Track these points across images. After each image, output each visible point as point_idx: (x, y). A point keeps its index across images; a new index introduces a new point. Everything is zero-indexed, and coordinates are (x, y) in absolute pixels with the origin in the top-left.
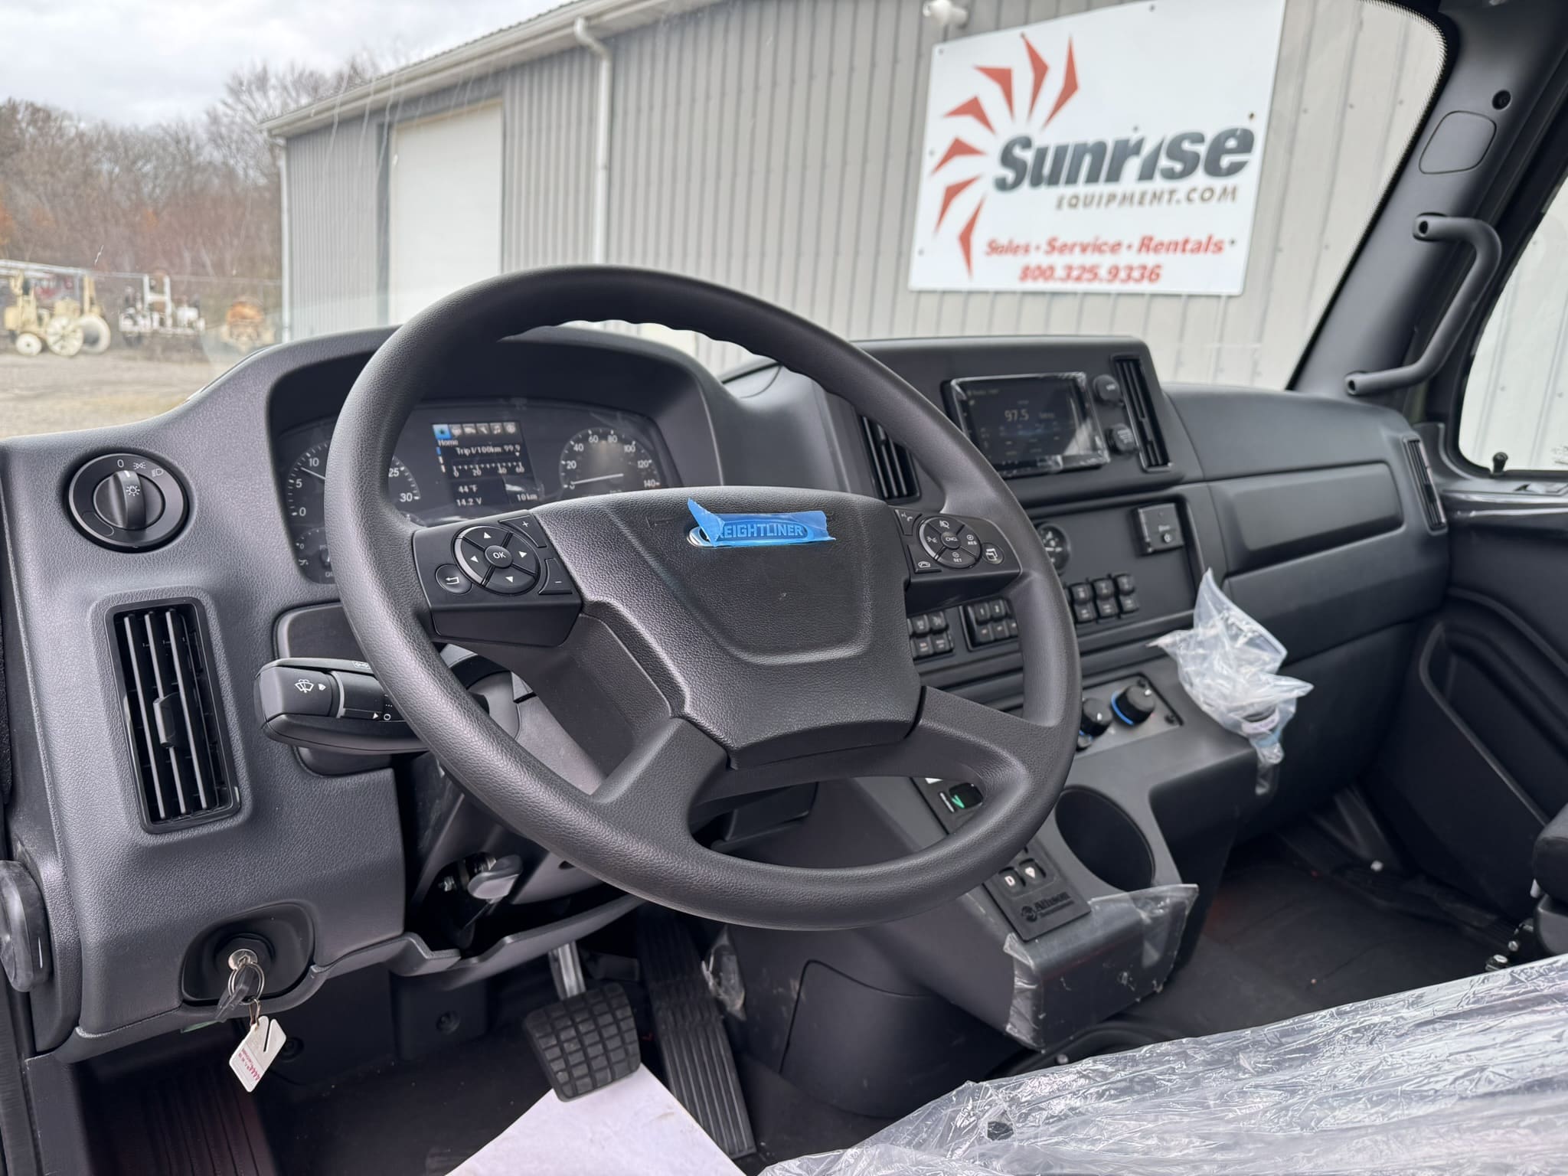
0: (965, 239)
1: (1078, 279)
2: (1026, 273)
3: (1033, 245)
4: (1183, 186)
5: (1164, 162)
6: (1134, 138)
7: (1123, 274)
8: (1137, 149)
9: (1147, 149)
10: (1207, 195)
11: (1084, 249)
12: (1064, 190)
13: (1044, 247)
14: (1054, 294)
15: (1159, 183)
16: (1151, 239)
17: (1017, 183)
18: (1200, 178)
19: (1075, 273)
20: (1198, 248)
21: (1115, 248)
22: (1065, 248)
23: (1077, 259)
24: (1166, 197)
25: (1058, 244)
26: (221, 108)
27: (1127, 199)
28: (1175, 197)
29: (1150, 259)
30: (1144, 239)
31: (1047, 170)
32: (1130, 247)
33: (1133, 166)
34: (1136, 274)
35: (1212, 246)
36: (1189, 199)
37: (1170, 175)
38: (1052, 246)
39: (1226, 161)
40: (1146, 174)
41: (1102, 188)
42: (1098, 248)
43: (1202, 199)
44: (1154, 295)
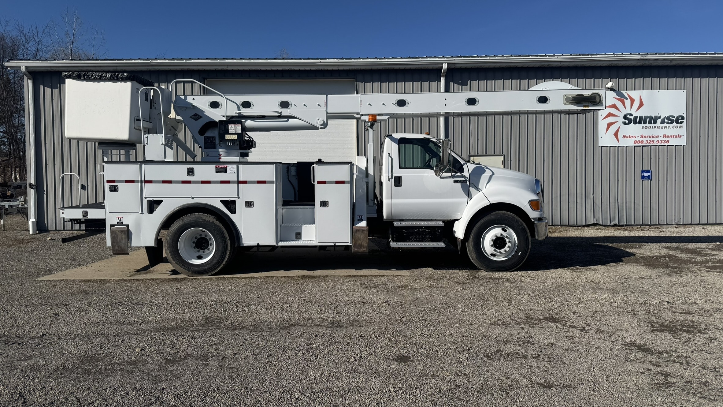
0: (616, 134)
1: (649, 143)
2: (635, 142)
3: (637, 137)
4: (671, 125)
5: (666, 121)
6: (658, 116)
7: (660, 142)
8: (659, 118)
9: (661, 119)
10: (677, 127)
11: (650, 137)
12: (642, 125)
13: (640, 137)
14: (643, 146)
15: (666, 125)
16: (666, 135)
17: (629, 123)
18: (675, 124)
19: (649, 142)
20: (676, 137)
21: (658, 137)
22: (645, 137)
23: (649, 139)
24: (668, 127)
25: (643, 136)
28: (670, 127)
29: (666, 139)
30: (664, 135)
31: (638, 121)
32: (661, 137)
33: (659, 121)
34: (663, 142)
35: (679, 136)
36: (673, 128)
37: (668, 123)
38: (642, 136)
39: (679, 121)
40: (662, 122)
41: (652, 125)
42: (653, 137)
43: (676, 128)
44: (667, 146)
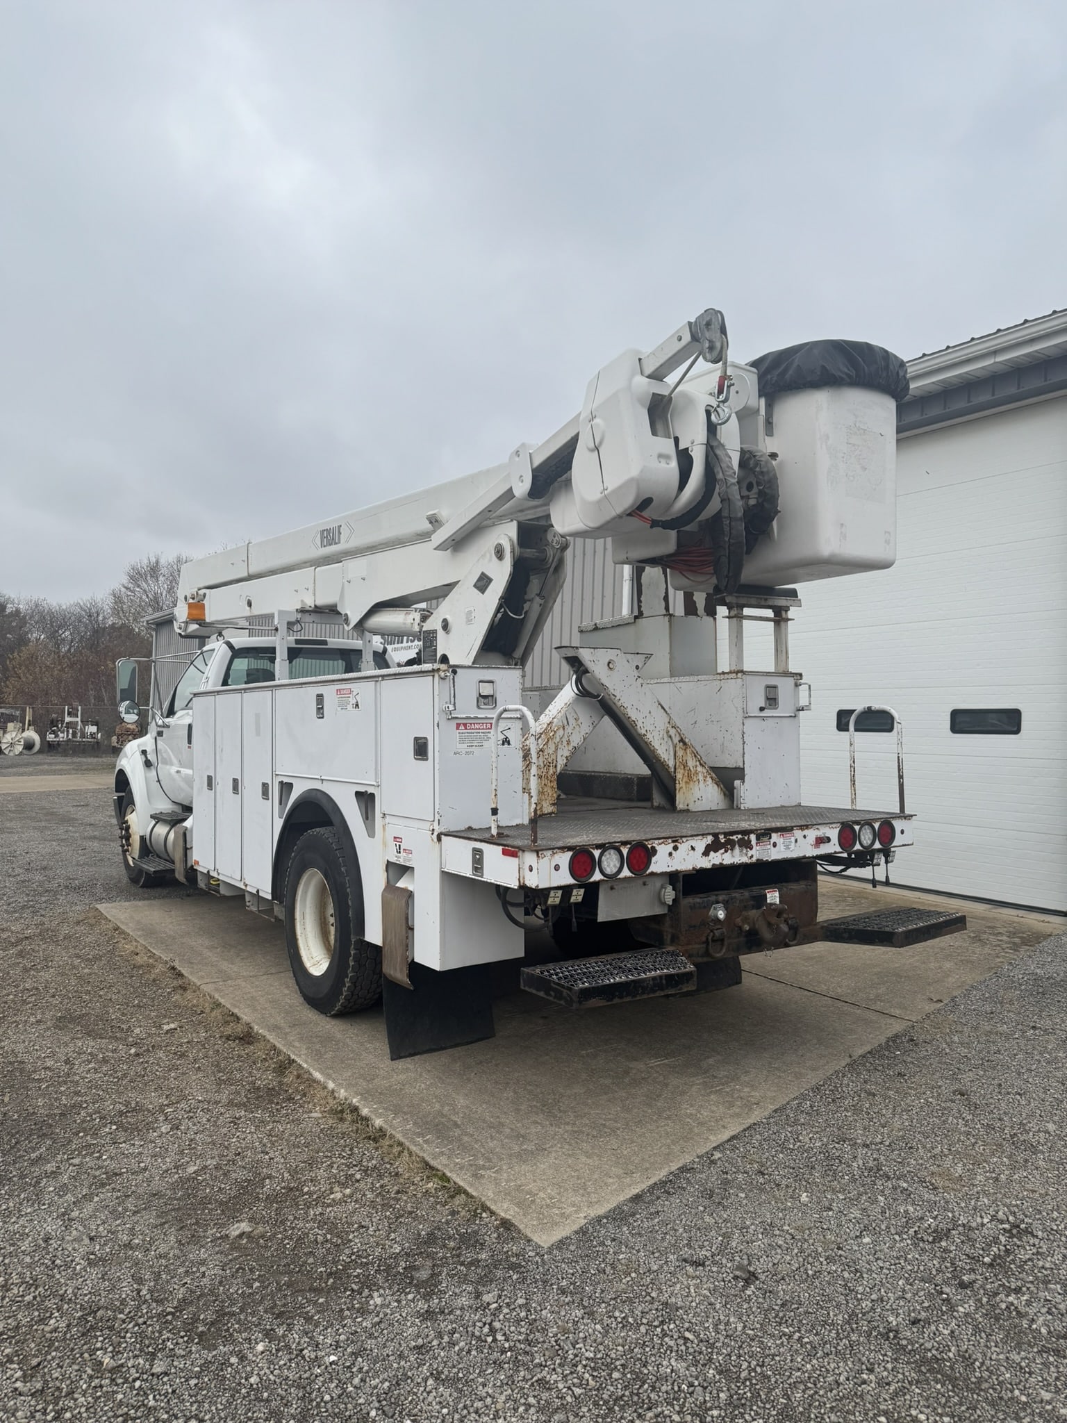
26: (123, 590)
27: (405, 648)
